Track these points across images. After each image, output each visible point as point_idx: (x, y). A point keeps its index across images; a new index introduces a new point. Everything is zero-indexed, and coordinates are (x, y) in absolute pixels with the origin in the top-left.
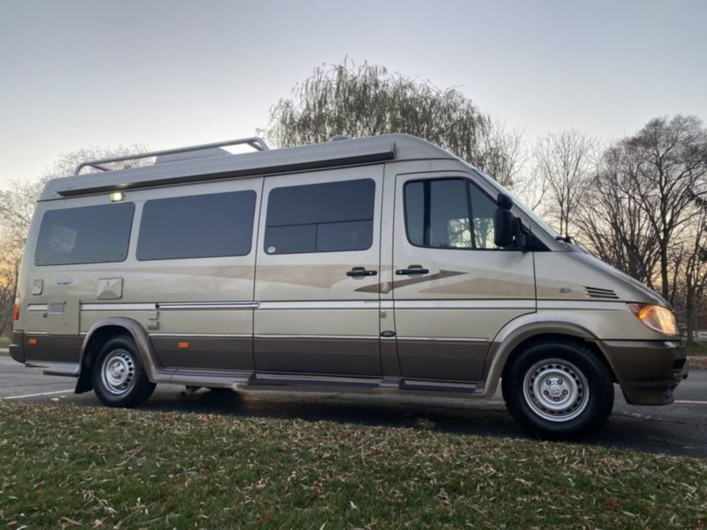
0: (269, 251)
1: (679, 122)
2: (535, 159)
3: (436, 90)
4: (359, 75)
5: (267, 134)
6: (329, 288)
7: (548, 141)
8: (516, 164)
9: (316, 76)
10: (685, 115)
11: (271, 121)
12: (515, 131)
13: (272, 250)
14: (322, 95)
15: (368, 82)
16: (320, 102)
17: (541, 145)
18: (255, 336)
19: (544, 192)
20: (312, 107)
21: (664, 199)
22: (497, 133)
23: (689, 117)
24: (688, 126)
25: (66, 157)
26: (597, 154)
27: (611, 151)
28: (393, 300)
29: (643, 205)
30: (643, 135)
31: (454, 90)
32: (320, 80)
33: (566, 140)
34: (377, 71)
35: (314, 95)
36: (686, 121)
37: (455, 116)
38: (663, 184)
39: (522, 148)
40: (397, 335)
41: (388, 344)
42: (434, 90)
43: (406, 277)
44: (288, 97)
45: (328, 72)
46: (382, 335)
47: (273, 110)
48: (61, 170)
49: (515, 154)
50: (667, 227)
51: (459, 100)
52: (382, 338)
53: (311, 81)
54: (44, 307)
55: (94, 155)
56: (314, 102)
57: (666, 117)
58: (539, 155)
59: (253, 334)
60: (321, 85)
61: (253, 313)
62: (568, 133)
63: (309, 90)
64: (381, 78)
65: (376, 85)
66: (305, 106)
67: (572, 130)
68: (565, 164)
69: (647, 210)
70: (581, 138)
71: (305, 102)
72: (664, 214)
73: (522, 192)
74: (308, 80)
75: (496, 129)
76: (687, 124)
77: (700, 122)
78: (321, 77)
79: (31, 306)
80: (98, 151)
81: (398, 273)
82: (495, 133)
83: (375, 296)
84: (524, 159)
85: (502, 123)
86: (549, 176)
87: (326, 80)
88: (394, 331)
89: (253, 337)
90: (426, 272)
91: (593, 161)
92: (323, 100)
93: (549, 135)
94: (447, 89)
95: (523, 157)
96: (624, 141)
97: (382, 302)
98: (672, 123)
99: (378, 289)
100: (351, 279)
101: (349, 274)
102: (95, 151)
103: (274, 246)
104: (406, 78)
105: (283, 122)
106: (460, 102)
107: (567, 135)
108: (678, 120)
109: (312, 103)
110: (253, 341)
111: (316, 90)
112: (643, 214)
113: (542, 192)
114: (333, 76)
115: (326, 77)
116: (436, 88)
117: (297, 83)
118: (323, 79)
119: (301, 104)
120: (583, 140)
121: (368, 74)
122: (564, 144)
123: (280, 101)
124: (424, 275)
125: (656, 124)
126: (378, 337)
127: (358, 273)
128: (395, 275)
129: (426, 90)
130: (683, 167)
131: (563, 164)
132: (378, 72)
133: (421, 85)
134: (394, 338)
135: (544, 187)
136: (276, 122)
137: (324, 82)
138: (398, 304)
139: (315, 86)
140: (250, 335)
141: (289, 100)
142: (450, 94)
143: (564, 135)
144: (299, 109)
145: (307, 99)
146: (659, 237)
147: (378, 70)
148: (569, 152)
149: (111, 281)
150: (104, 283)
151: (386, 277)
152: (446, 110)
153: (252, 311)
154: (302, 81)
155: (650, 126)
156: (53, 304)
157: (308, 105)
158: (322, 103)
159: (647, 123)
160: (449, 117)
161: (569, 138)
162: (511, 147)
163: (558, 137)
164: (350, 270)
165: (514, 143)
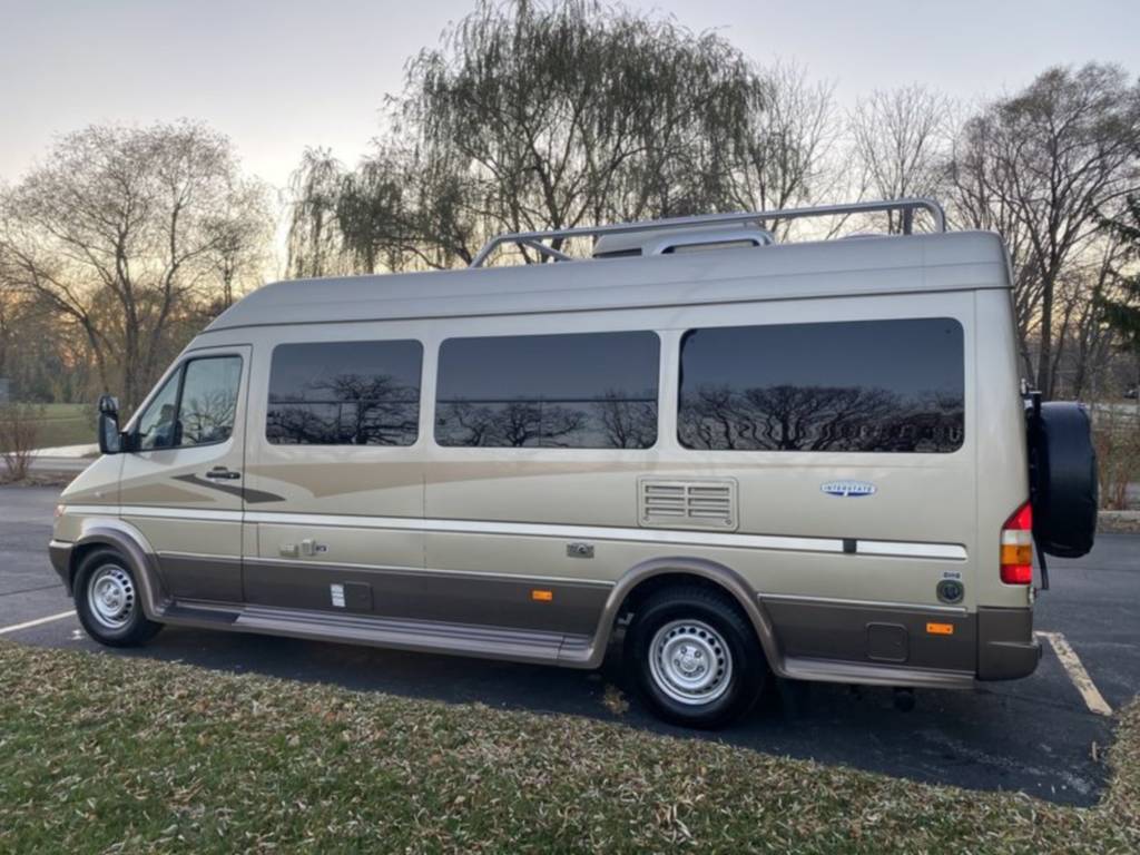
1: (1091, 75)
2: (851, 134)
3: (686, 32)
4: (554, 12)
5: (402, 108)
7: (874, 105)
8: (820, 143)
9: (481, 11)
10: (1101, 63)
11: (407, 86)
12: (820, 88)
14: (492, 44)
15: (568, 26)
16: (488, 58)
17: (861, 111)
19: (864, 189)
20: (474, 65)
21: (1056, 203)
22: (791, 89)
23: (1108, 66)
24: (1104, 81)
25: (66, 139)
26: (955, 122)
27: (976, 122)
29: (1023, 214)
30: (1031, 94)
31: (713, 36)
32: (488, 20)
33: (904, 105)
34: (583, 6)
35: (478, 47)
36: (1103, 73)
37: (715, 79)
38: (1056, 180)
39: (831, 114)
42: (680, 31)
44: (434, 45)
45: (502, 5)
47: (409, 67)
48: (59, 163)
49: (818, 126)
50: (1057, 249)
51: (722, 52)
53: (472, 19)
55: (112, 136)
56: (479, 57)
57: (1071, 65)
58: (858, 128)
60: (490, 27)
62: (908, 90)
63: (469, 36)
64: (590, 19)
65: (583, 32)
66: (462, 64)
67: (915, 85)
68: (899, 145)
69: (1029, 222)
70: (929, 100)
71: (463, 56)
72: (1053, 229)
73: (828, 190)
74: (467, 20)
75: (789, 82)
76: (1103, 78)
77: (1125, 75)
78: (490, 14)
80: (119, 129)
82: (788, 90)
84: (833, 133)
85: (799, 72)
86: (872, 166)
87: (499, 20)
91: (949, 133)
92: (494, 54)
93: (877, 95)
94: (704, 32)
95: (831, 131)
96: (998, 106)
98: (1080, 76)
102: (114, 128)
104: (633, 12)
105: (428, 88)
106: (724, 55)
107: (905, 93)
108: (1089, 71)
109: (474, 58)
111: (482, 37)
112: (1023, 227)
113: (859, 191)
114: (509, 13)
115: (498, 13)
116: (686, 28)
117: (450, 22)
118: (492, 18)
119: (457, 59)
120: (932, 103)
121: (568, 13)
122: (899, 109)
123: (422, 54)
125: (1054, 77)
129: (668, 33)
130: (1092, 151)
131: (896, 145)
132: (586, 8)
133: (660, 22)
135: (864, 180)
136: (416, 89)
137: (495, 21)
139: (479, 30)
141: (438, 51)
142: (707, 43)
143: (902, 92)
144: (454, 69)
145: (466, 51)
146: (1042, 265)
147: (586, 4)
148: (907, 127)
152: (701, 69)
154: (458, 19)
155: (1044, 80)
157: (468, 62)
158: (492, 58)
159: (1039, 75)
160: (705, 82)
161: (910, 99)
162: (813, 113)
163: (891, 98)
165: (819, 107)
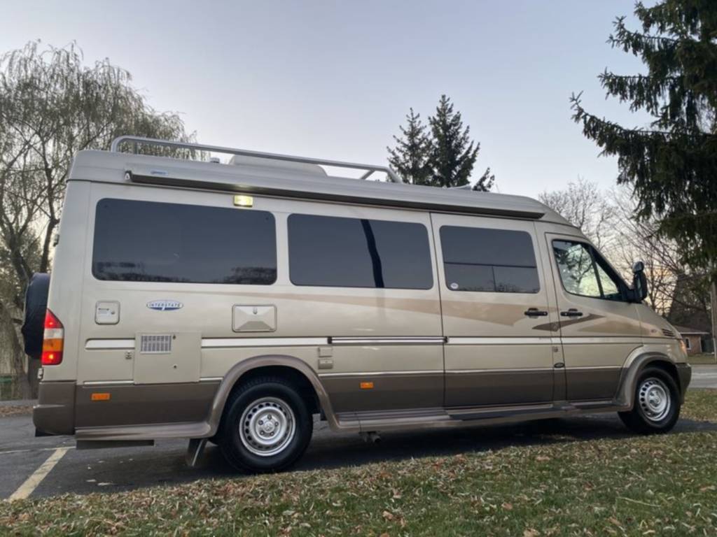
0: (452, 287)
6: (511, 324)
13: (455, 286)
18: (447, 371)
28: (561, 337)
40: (566, 365)
41: (560, 373)
43: (567, 318)
46: (555, 366)
52: (555, 369)
54: (130, 344)
59: (444, 370)
61: (443, 348)
79: (90, 342)
81: (563, 314)
83: (548, 333)
88: (562, 362)
89: (444, 373)
90: (580, 314)
97: (562, 339)
99: (549, 327)
100: (528, 318)
101: (526, 314)
103: (457, 283)
110: (445, 377)
124: (579, 317)
126: (552, 369)
127: (533, 313)
128: (560, 316)
134: (563, 369)
138: (565, 340)
140: (442, 371)
149: (259, 308)
150: (249, 311)
151: (553, 317)
153: (441, 346)
156: (144, 339)
164: (527, 310)
